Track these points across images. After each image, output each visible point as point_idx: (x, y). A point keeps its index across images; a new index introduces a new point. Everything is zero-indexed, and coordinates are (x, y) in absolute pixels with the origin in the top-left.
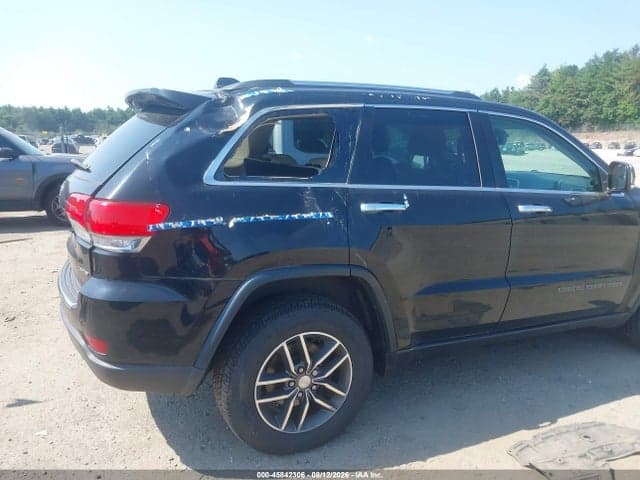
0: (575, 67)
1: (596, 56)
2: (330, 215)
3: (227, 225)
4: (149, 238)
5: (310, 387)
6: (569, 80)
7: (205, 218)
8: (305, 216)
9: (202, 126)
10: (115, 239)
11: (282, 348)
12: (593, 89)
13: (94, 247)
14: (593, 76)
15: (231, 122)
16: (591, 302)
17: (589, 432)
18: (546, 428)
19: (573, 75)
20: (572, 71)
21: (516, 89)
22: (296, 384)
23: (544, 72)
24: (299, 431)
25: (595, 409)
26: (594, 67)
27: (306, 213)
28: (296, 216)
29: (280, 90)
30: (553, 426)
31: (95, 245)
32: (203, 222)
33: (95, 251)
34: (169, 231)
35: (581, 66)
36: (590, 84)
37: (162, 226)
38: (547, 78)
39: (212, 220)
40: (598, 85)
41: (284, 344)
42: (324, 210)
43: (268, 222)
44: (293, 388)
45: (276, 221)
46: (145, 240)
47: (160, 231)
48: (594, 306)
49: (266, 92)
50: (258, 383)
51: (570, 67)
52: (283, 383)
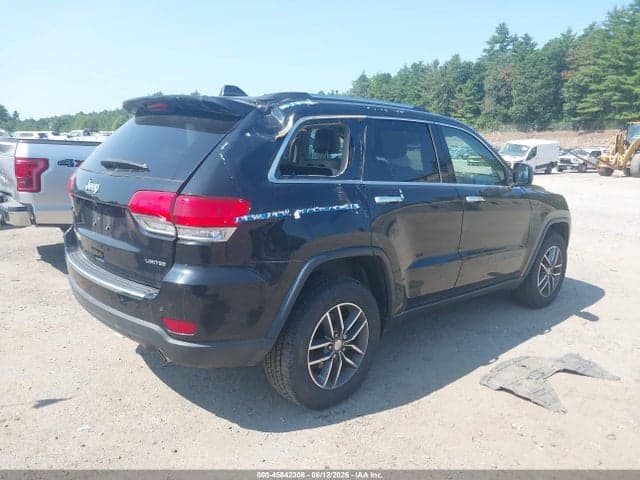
0: (389, 76)
1: (405, 67)
2: (357, 206)
3: (293, 216)
4: (235, 229)
5: (341, 349)
6: (385, 87)
7: (277, 211)
8: (341, 207)
9: (260, 132)
10: (203, 231)
11: (326, 317)
12: (405, 96)
13: (177, 239)
14: (404, 84)
15: (280, 128)
16: (489, 274)
17: (524, 362)
18: (494, 364)
19: (387, 82)
20: (385, 79)
21: (340, 93)
22: (333, 348)
23: (363, 78)
24: (334, 387)
25: (516, 348)
26: (405, 75)
27: (342, 205)
28: (335, 208)
29: (309, 102)
30: (498, 362)
31: (179, 236)
32: (276, 214)
33: (179, 242)
34: (251, 222)
35: (394, 74)
36: (402, 91)
37: (245, 218)
38: (366, 84)
39: (282, 212)
40: (409, 93)
41: (327, 314)
42: (353, 202)
43: (318, 213)
44: (331, 351)
45: (323, 212)
46: (231, 231)
47: (244, 222)
48: (490, 277)
49: (298, 103)
50: (311, 348)
51: (384, 75)
52: (323, 348)
